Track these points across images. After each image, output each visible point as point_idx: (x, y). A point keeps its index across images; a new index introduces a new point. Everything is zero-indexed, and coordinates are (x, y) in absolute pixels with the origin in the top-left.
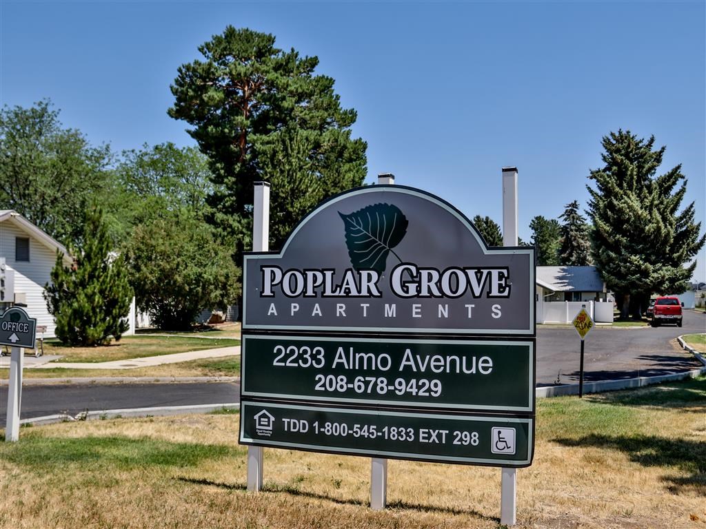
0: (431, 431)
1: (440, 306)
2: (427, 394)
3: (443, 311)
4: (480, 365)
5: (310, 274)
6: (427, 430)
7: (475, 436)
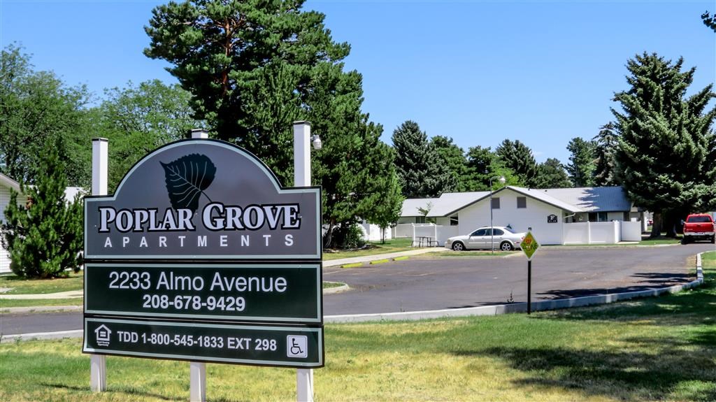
0: (237, 339)
1: (243, 236)
2: (233, 309)
3: (245, 241)
4: (277, 284)
5: (138, 213)
6: (233, 339)
7: (273, 343)
